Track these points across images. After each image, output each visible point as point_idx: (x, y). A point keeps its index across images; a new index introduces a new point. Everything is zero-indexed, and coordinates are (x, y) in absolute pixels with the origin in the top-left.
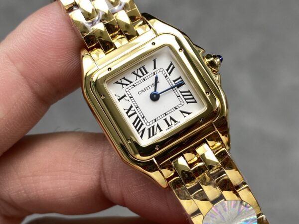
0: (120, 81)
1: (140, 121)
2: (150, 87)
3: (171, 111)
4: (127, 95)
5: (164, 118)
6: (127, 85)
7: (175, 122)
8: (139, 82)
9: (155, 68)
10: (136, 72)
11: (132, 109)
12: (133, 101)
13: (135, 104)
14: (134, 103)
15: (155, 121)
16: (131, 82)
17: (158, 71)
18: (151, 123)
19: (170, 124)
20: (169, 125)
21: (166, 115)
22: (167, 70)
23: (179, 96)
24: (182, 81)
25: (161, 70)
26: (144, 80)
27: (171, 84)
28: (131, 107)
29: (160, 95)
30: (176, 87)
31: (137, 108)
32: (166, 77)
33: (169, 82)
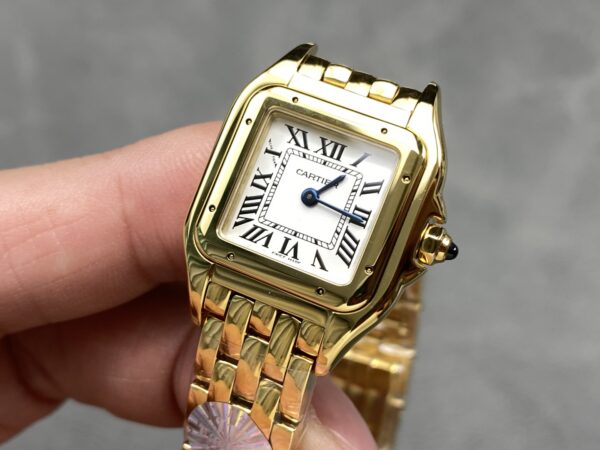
0: (295, 130)
1: (258, 204)
2: (321, 180)
3: (306, 238)
4: (282, 156)
5: (289, 236)
6: (297, 144)
7: (295, 256)
8: (315, 159)
9: (355, 165)
10: (327, 142)
11: (267, 180)
12: (281, 172)
13: (277, 179)
14: (279, 176)
15: (274, 227)
16: (306, 147)
17: (354, 173)
18: (267, 223)
19: (286, 252)
20: (282, 251)
21: (295, 235)
22: (366, 185)
23: (338, 234)
24: (367, 220)
25: (358, 177)
26: (325, 163)
27: (348, 206)
28: (270, 176)
29: (319, 204)
30: (349, 218)
31: (274, 185)
32: (353, 191)
33: (350, 202)
